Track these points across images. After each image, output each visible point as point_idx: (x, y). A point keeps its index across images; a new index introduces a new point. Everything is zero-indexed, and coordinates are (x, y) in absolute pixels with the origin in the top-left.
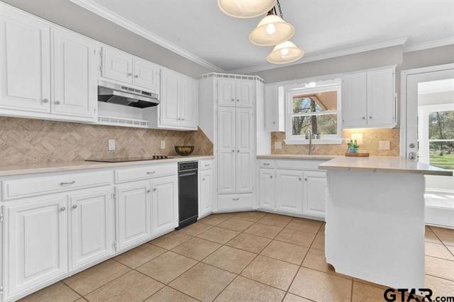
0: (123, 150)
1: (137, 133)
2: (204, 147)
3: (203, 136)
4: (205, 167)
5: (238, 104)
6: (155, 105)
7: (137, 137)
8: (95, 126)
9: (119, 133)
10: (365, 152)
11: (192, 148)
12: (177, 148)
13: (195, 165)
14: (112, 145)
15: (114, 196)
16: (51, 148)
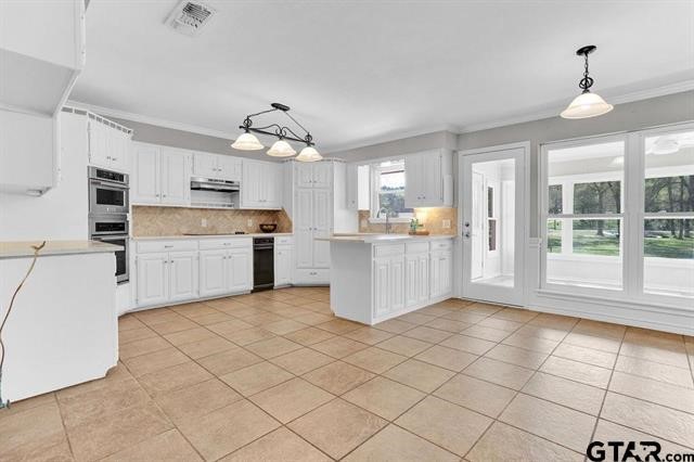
0: (213, 227)
1: (226, 213)
2: (286, 225)
3: (286, 216)
4: (281, 242)
5: (317, 185)
6: (237, 191)
7: (226, 217)
8: (191, 209)
9: (209, 213)
10: (424, 230)
11: (275, 226)
12: (261, 226)
13: (271, 240)
14: (204, 223)
15: (199, 258)
16: (162, 225)
